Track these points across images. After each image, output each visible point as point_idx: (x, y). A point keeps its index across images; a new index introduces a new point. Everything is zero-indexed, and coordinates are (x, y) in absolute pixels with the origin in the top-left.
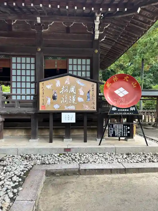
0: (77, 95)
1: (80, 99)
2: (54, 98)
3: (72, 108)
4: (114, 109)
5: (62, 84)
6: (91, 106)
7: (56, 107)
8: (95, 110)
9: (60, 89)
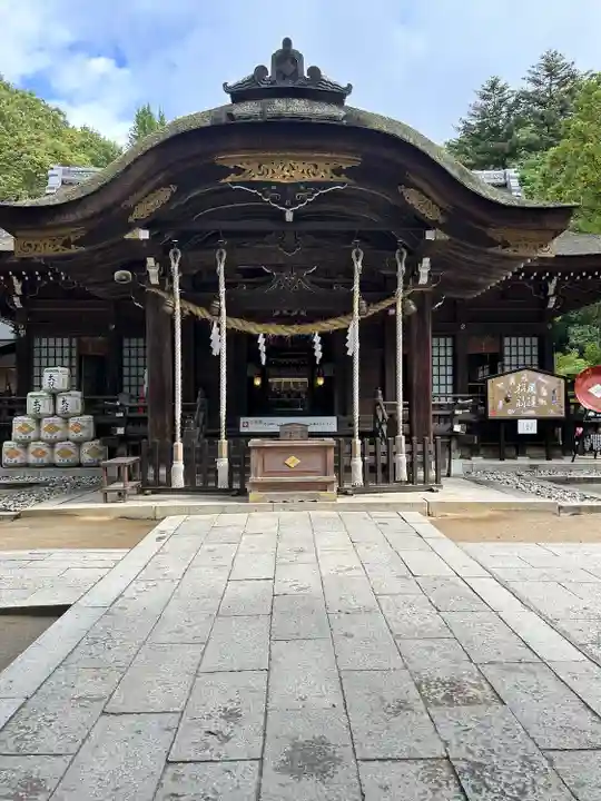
0: (539, 395)
1: (542, 401)
2: (507, 400)
3: (532, 413)
4: (591, 414)
5: (518, 381)
6: (556, 410)
7: (510, 413)
8: (563, 415)
9: (514, 388)
